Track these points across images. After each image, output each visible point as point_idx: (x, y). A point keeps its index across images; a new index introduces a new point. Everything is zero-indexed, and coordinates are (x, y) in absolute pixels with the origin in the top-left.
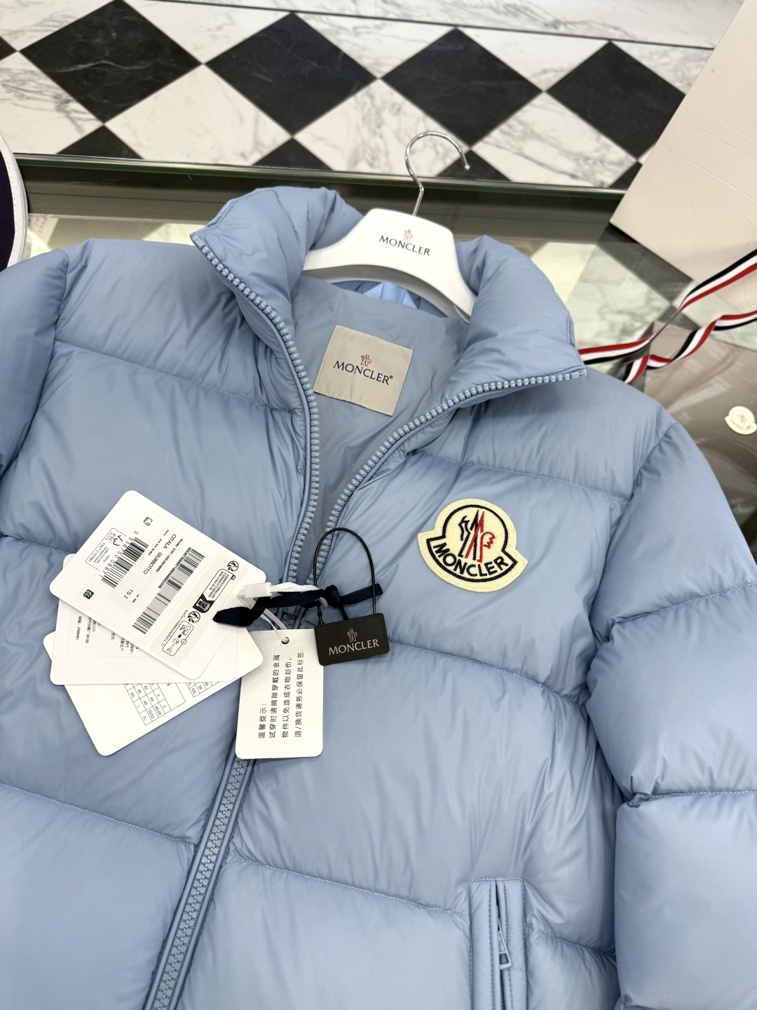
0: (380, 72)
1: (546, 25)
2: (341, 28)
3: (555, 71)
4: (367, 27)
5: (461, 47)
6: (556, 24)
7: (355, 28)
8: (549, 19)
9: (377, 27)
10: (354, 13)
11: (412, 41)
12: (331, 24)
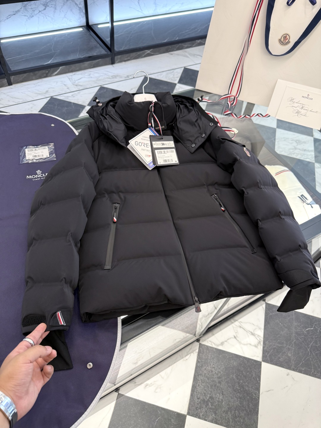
0: (86, 104)
1: (126, 78)
2: (68, 96)
3: (135, 88)
4: (76, 94)
5: (105, 90)
6: (128, 76)
7: (72, 95)
8: (126, 76)
9: (78, 93)
10: (70, 92)
11: (90, 93)
12: (64, 96)
